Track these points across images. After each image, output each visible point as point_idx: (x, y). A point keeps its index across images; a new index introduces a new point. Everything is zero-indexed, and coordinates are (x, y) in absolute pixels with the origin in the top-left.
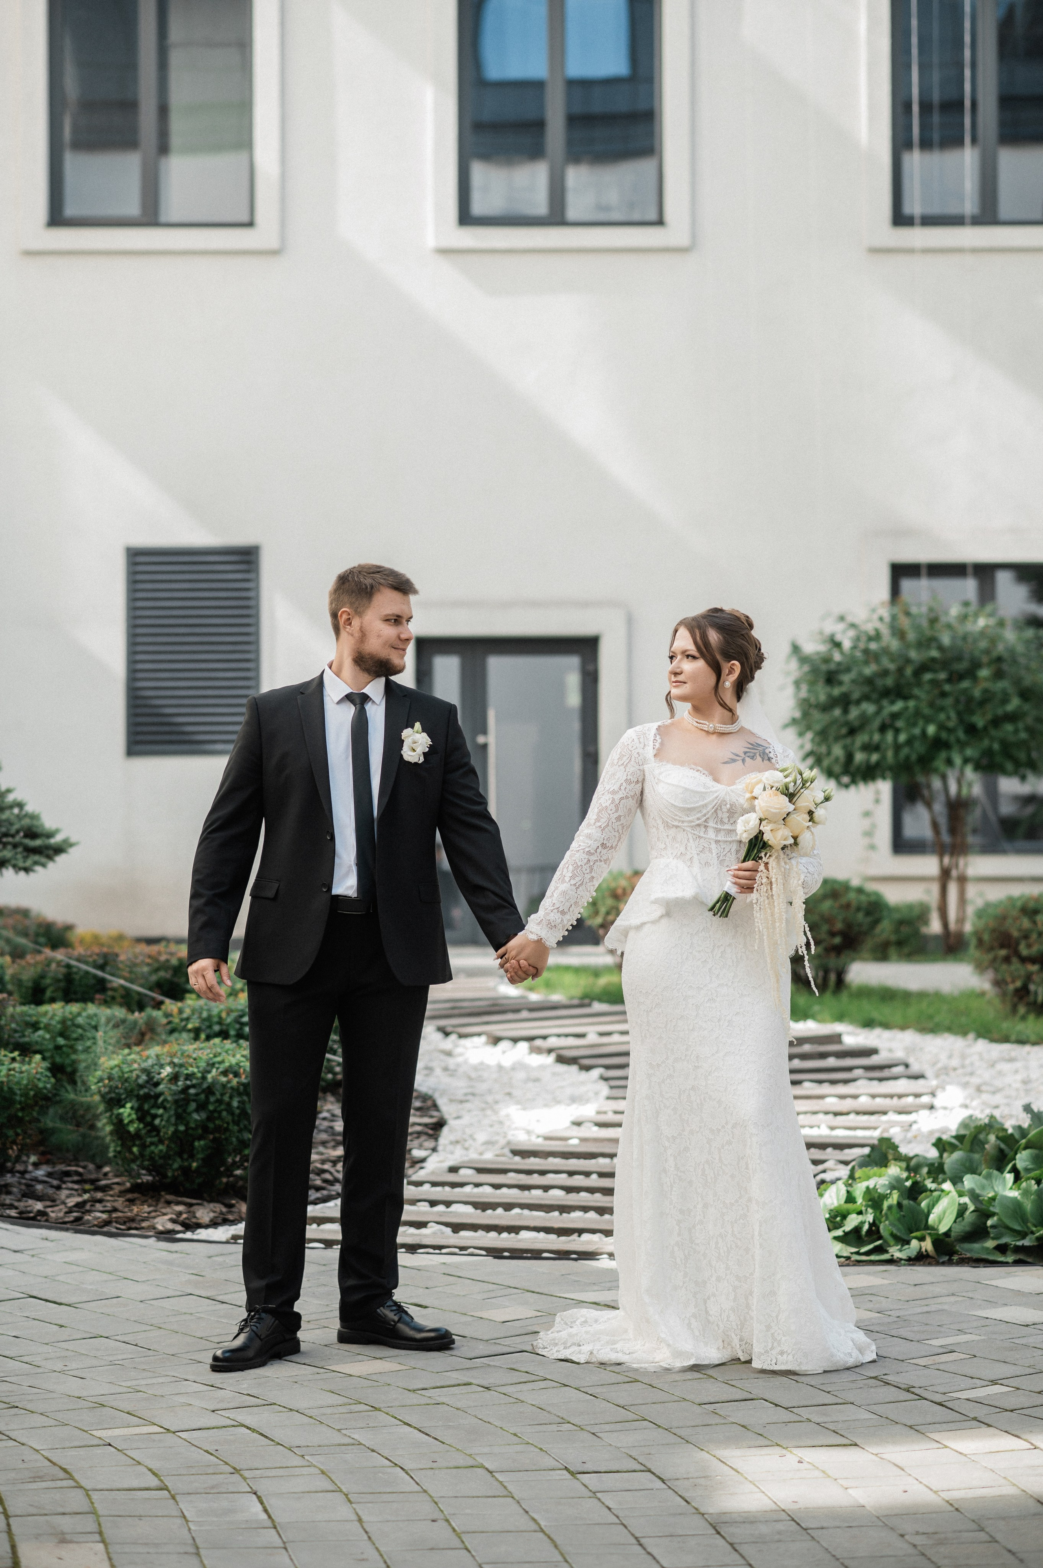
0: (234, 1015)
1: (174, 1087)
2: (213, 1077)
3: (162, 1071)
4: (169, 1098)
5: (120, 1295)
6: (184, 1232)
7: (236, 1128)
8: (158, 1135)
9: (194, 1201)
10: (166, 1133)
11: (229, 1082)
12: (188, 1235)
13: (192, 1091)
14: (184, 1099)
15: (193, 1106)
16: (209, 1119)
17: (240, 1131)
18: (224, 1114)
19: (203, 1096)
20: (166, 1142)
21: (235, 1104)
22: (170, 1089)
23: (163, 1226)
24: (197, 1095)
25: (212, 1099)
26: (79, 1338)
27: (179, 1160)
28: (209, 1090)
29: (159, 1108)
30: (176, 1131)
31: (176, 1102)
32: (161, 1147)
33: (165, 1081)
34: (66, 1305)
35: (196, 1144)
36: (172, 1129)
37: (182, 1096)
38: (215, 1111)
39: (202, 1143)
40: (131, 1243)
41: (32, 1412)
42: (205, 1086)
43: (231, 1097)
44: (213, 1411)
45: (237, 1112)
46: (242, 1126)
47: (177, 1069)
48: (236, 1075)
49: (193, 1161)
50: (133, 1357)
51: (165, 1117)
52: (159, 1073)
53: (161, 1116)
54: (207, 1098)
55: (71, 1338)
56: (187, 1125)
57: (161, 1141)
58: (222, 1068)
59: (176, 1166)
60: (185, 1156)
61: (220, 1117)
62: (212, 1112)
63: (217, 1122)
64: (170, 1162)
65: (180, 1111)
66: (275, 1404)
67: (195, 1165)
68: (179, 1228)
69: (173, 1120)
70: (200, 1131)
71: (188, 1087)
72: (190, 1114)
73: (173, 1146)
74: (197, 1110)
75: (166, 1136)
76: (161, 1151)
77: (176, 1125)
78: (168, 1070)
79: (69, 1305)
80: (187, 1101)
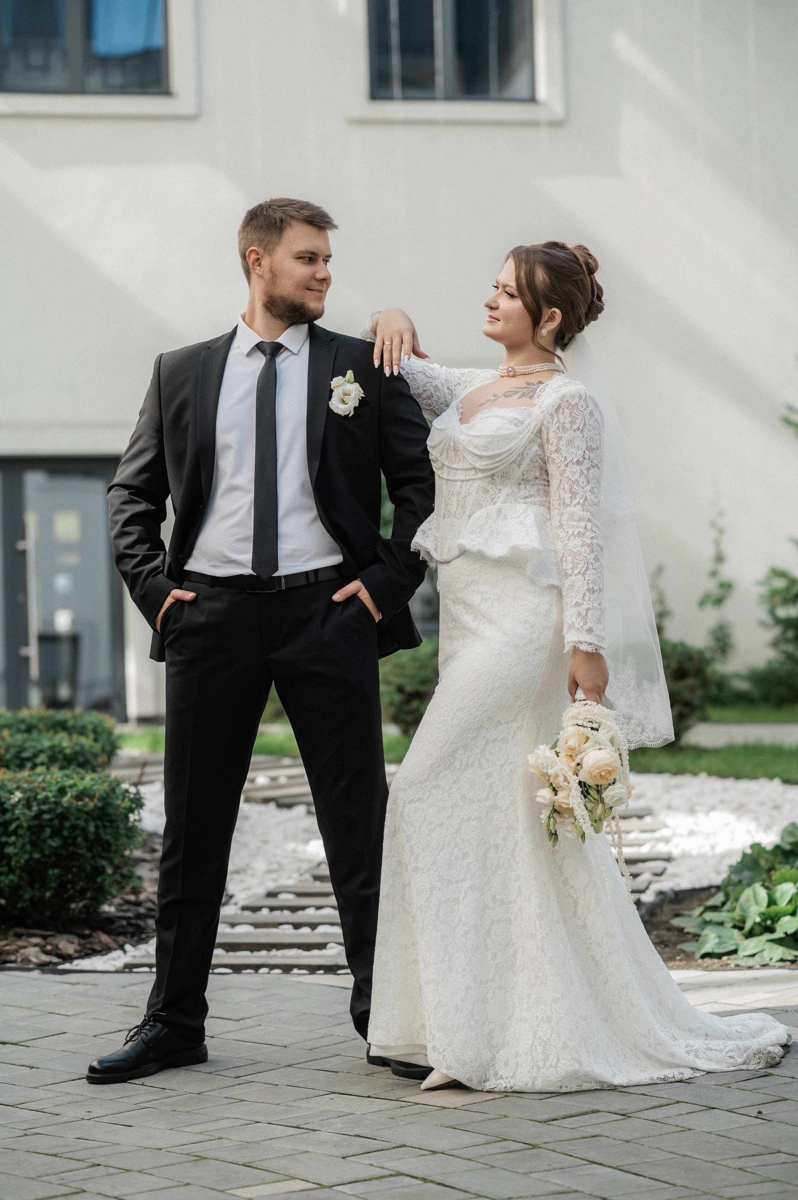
0: (13, 751)
1: (27, 812)
2: (68, 801)
3: (12, 796)
4: (25, 825)
5: (65, 1031)
6: (63, 963)
7: (89, 855)
8: (8, 864)
9: (48, 933)
10: (18, 862)
11: (85, 805)
12: (67, 966)
13: (46, 816)
14: (36, 826)
15: (48, 831)
16: (64, 846)
17: (93, 857)
18: (80, 840)
19: (56, 822)
20: (18, 872)
21: (92, 828)
22: (24, 814)
23: (37, 958)
24: (50, 820)
25: (67, 824)
26: (66, 1079)
27: (30, 890)
28: (63, 817)
29: (9, 835)
30: (31, 859)
31: (29, 828)
32: (11, 877)
33: (20, 806)
34: (12, 1044)
35: (50, 872)
36: (26, 857)
37: (37, 822)
38: (69, 837)
39: (56, 871)
40: (17, 976)
41: (127, 1171)
42: (59, 810)
43: (86, 821)
44: (344, 1158)
45: (92, 837)
46: (95, 852)
47: (29, 794)
48: (92, 797)
49: (46, 891)
50: (155, 1098)
51: (19, 845)
52: (9, 799)
53: (14, 844)
54: (61, 824)
55: (58, 1080)
56: (41, 852)
57: (11, 871)
58: (74, 792)
59: (27, 896)
60: (37, 886)
61: (74, 844)
62: (65, 838)
63: (71, 849)
64: (21, 892)
65: (34, 838)
66: (405, 1146)
67: (48, 894)
68: (55, 960)
69: (28, 847)
70: (53, 859)
71: (41, 812)
72: (44, 841)
73: (24, 875)
74: (51, 837)
75: (18, 865)
76: (12, 881)
77: (30, 853)
78: (18, 795)
79: (16, 1044)
80: (41, 828)
